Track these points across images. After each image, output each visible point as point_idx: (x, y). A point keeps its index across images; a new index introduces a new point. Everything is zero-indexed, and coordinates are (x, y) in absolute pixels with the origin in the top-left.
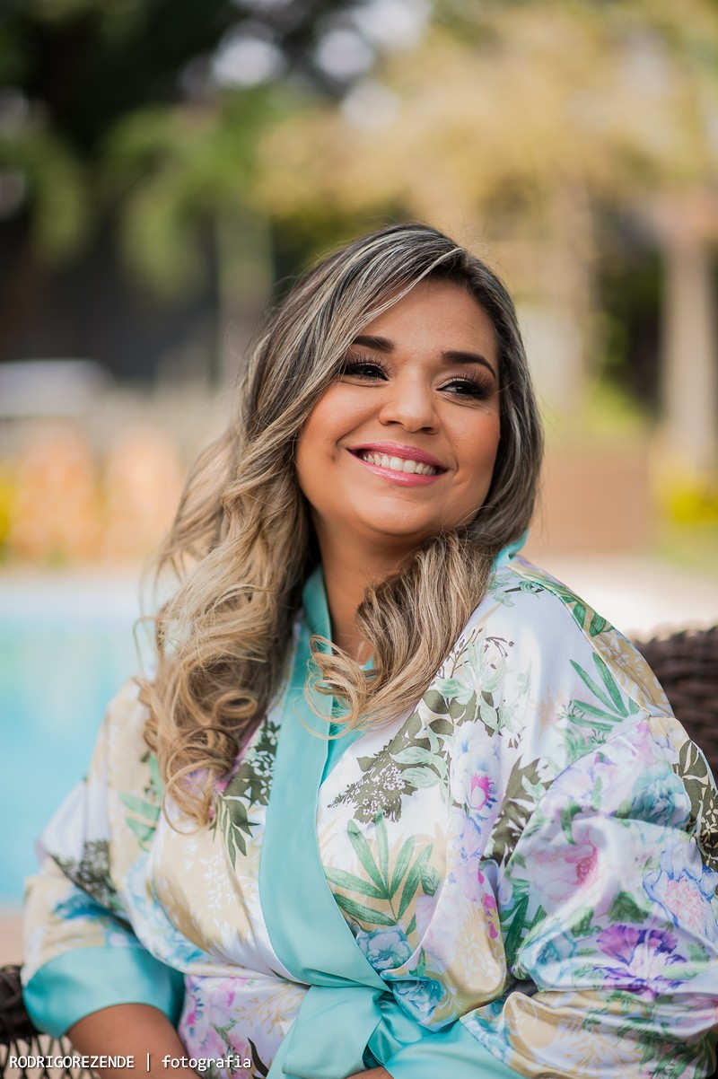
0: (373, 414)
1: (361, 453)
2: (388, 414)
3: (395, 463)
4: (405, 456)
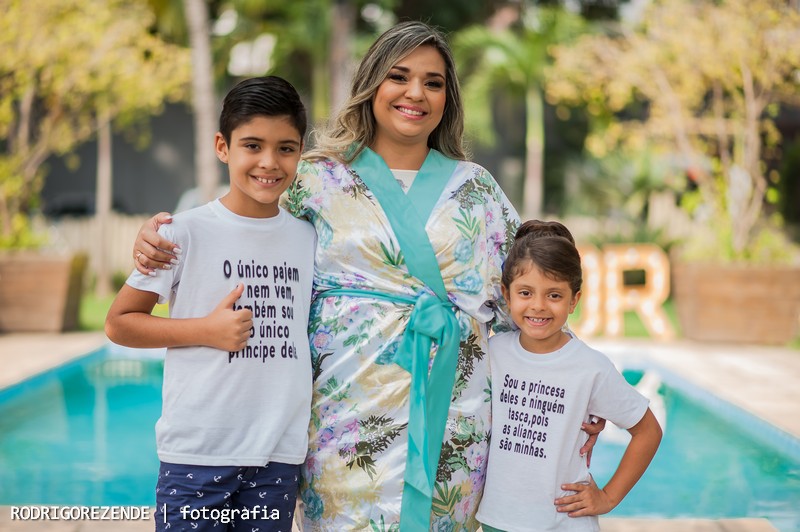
0: (404, 94)
1: (397, 107)
2: (407, 95)
3: (410, 112)
4: (413, 109)
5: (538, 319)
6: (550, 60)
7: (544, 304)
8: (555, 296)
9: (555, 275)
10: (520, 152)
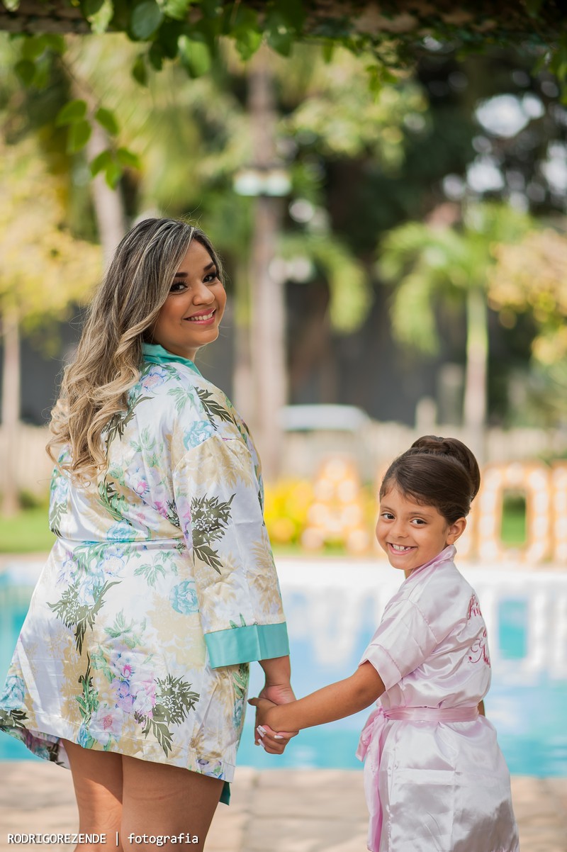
0: (191, 303)
5: (399, 546)
6: (494, 260)
7: (403, 531)
8: (419, 522)
9: (418, 498)
10: (459, 357)
